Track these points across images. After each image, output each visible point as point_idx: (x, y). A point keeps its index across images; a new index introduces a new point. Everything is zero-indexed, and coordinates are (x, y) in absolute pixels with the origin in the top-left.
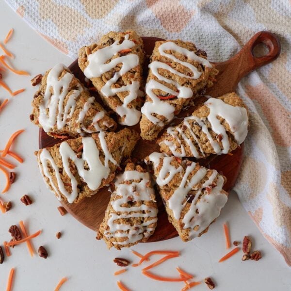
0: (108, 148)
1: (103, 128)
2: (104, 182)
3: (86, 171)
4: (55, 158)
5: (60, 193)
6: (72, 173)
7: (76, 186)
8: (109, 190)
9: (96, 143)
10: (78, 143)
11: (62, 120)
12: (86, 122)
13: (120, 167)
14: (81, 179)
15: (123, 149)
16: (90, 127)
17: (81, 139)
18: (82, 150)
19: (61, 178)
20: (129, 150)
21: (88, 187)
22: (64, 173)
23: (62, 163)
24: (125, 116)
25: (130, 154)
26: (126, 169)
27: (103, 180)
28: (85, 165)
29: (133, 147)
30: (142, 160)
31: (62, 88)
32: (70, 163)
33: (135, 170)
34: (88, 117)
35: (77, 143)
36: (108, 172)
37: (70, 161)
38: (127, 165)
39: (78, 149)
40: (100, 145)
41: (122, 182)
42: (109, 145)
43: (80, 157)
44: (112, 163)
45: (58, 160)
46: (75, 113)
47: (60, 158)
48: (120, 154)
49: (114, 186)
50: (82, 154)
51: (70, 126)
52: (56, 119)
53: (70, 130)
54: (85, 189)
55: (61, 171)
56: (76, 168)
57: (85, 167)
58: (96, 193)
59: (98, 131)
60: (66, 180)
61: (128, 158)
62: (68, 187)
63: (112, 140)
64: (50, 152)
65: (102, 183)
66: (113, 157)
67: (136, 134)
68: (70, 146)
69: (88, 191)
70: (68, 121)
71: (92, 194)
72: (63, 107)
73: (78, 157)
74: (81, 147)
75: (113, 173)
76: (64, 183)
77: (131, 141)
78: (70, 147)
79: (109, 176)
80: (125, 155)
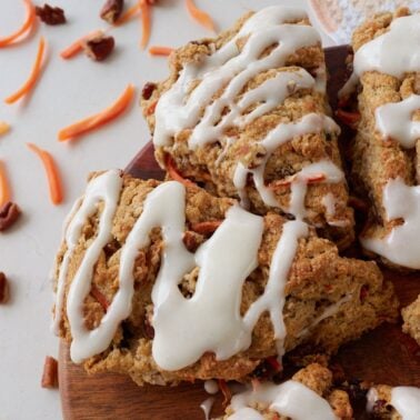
0: (290, 272)
1: (311, 214)
2: (206, 365)
3: (180, 295)
4: (122, 207)
5: (63, 310)
6: (135, 270)
7: (119, 320)
8: (205, 407)
9: (264, 236)
10: (214, 211)
11: (216, 124)
12: (279, 162)
13: (279, 360)
14: (148, 308)
15: (330, 312)
16: (279, 183)
17: (231, 204)
18: (208, 233)
19: (95, 267)
20: (343, 327)
21: (151, 347)
22: (112, 258)
23: (129, 229)
24: (400, 221)
25: (336, 341)
26: (300, 374)
27: (209, 355)
28: (187, 277)
29: (359, 330)
30: (362, 386)
31: (275, 45)
32: (152, 243)
33: (324, 396)
34: (293, 151)
35: (210, 206)
36: (240, 342)
37: (155, 235)
38: (309, 368)
39: (201, 221)
40: (272, 249)
41: (261, 406)
42: (300, 265)
43: (192, 246)
44: (271, 329)
45: (127, 214)
46: (264, 118)
47: (136, 213)
48: (308, 320)
49: (229, 403)
50: (203, 242)
51: (226, 151)
52: (202, 112)
53: (217, 162)
54: (139, 349)
55: (111, 248)
56: (157, 270)
57: (184, 280)
58: (162, 382)
59: (291, 211)
60: (104, 281)
61: (323, 352)
62: (96, 305)
63: (318, 258)
64: (123, 187)
65: (199, 363)
66: (285, 310)
67: (392, 300)
68: (187, 201)
69: (144, 359)
70: (229, 136)
71: (147, 379)
72: (244, 89)
73: (185, 240)
74: (215, 224)
75: (253, 360)
76: (93, 284)
77: (366, 308)
78: (183, 202)
79: (235, 357)
80: (322, 335)
